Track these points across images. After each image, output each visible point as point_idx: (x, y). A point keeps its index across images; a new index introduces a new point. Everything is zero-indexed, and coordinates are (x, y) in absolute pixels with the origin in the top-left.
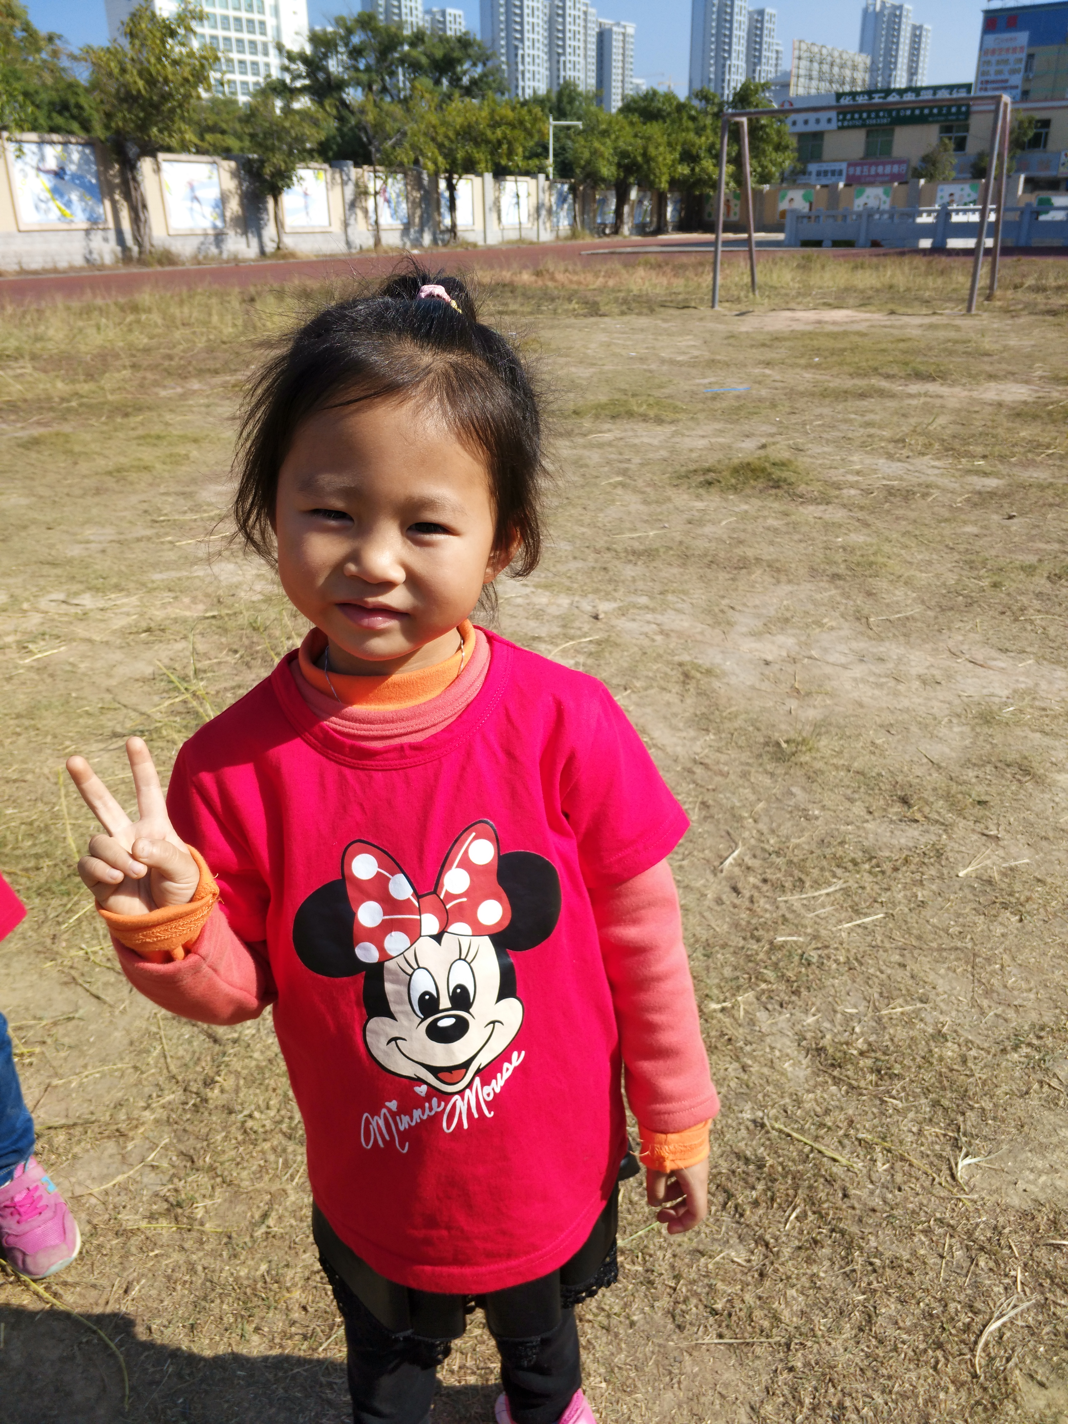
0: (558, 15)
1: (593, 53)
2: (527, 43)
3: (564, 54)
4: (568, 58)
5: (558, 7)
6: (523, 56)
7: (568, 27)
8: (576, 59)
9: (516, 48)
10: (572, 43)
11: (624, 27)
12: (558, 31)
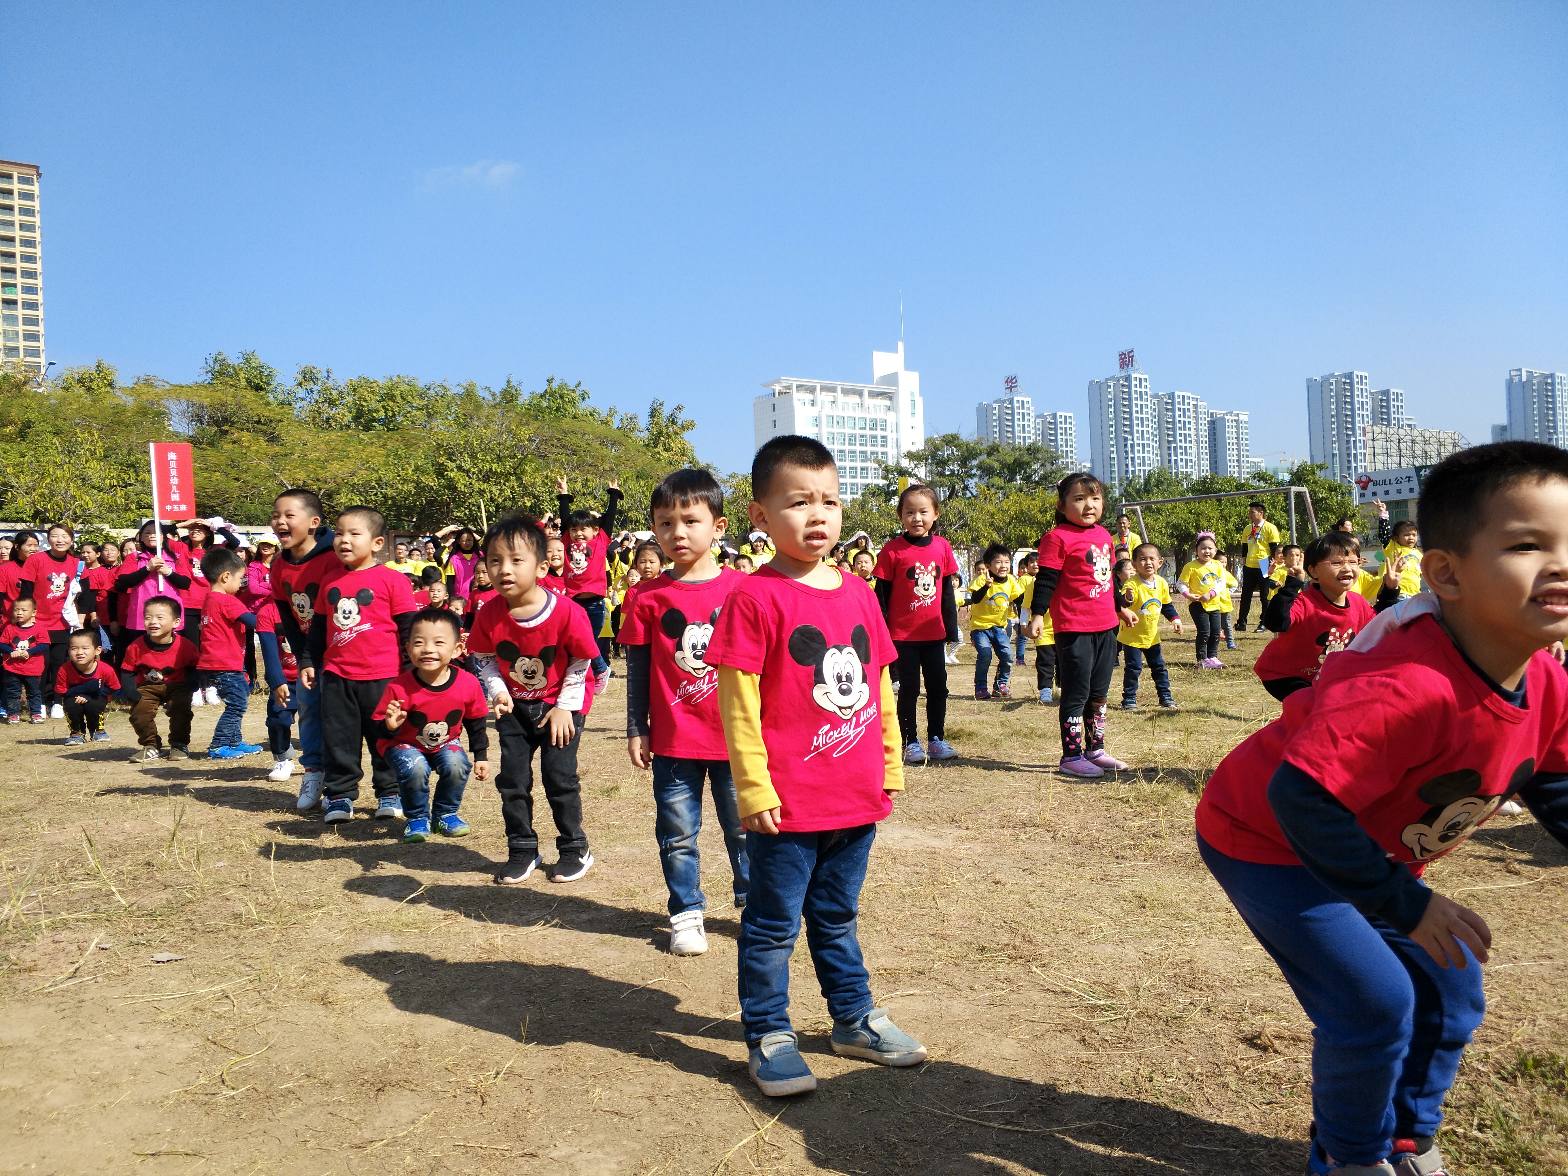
0: (1167, 410)
1: (1204, 438)
2: (1136, 435)
3: (1175, 441)
4: (1179, 444)
5: (1167, 403)
6: (1132, 446)
7: (1178, 419)
8: (1188, 445)
9: (1126, 439)
10: (1183, 432)
11: (1238, 415)
12: (1168, 422)
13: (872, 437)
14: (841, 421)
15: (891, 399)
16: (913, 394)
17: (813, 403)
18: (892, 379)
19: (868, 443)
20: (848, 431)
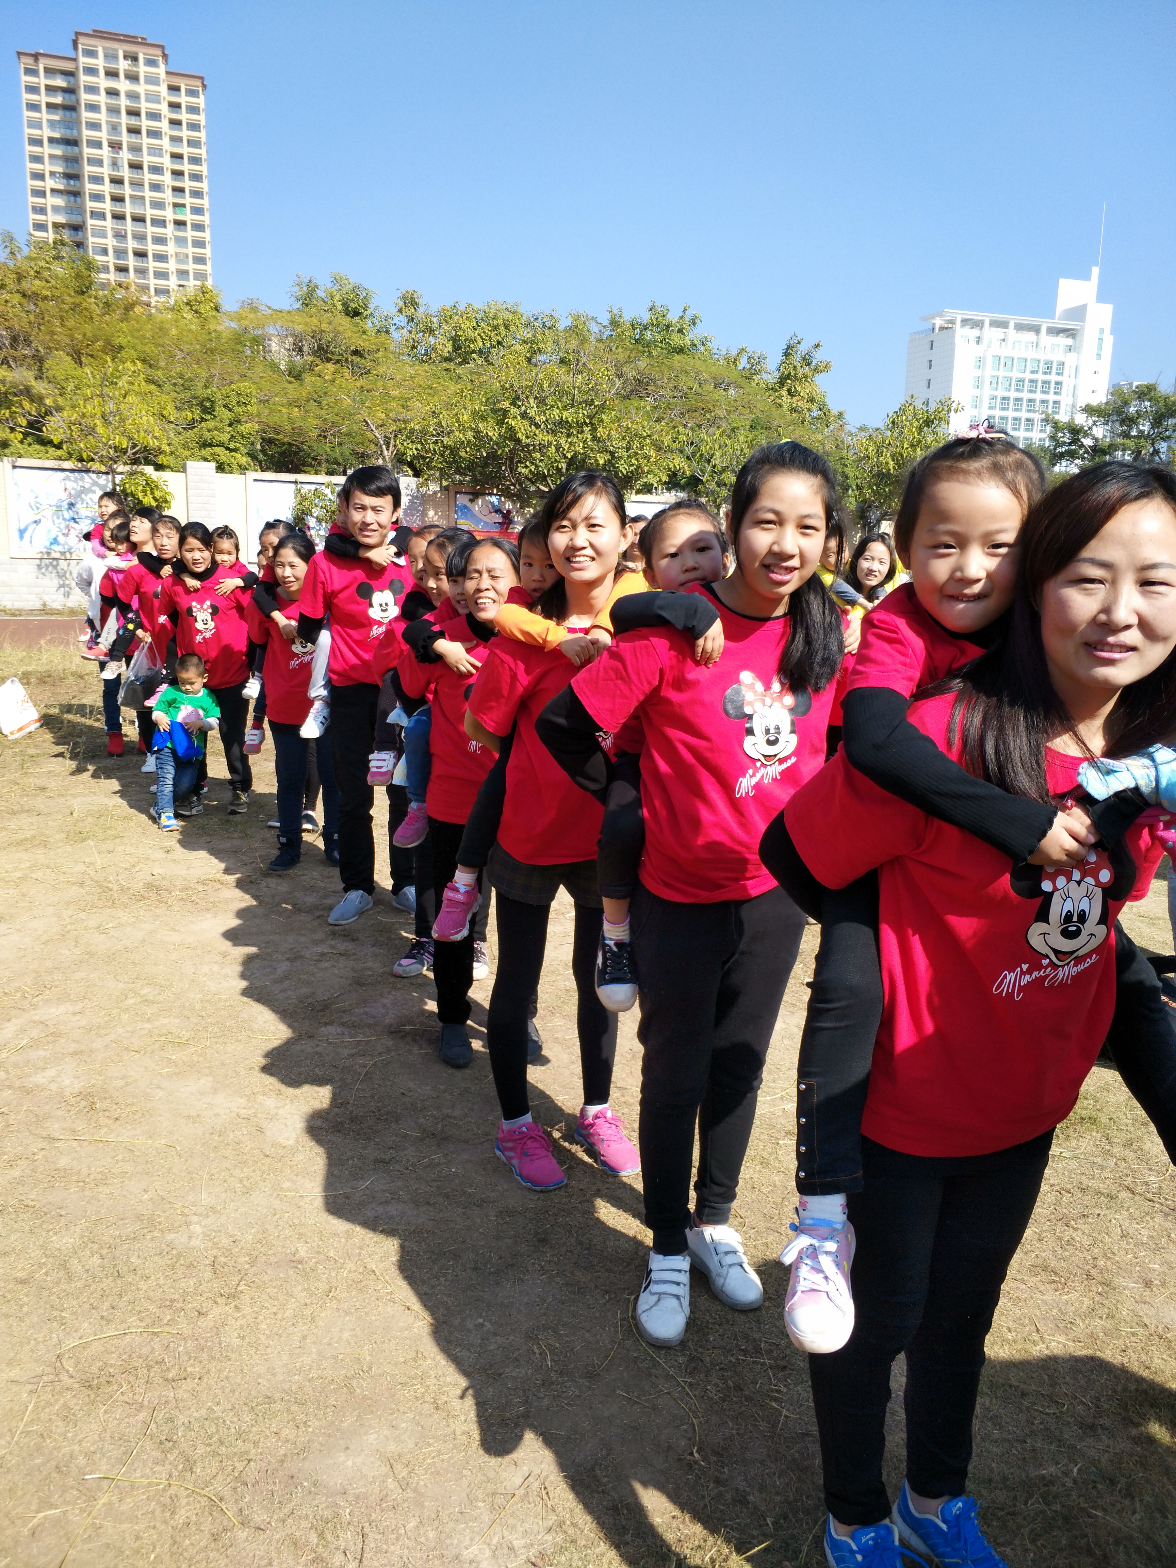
13: (1045, 382)
14: (1009, 363)
15: (1073, 336)
16: (1102, 331)
17: (978, 340)
18: (1079, 313)
19: (1039, 389)
20: (1016, 375)
